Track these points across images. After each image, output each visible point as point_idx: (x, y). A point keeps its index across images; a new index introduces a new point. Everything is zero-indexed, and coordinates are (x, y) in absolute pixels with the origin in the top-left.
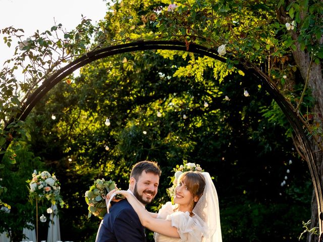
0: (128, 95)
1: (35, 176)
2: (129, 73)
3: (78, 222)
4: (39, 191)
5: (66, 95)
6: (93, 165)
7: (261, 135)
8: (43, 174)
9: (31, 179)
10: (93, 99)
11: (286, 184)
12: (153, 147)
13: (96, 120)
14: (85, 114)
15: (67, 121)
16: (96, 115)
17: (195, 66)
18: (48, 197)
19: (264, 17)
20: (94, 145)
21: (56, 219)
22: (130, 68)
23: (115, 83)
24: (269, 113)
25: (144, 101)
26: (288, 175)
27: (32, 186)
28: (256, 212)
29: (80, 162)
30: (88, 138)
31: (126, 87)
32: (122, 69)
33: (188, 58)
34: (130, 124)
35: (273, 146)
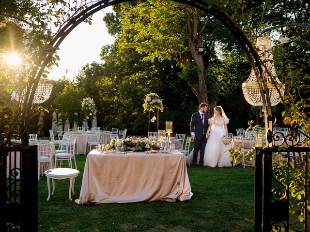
0: (123, 71)
1: (84, 100)
2: (123, 63)
3: (104, 118)
4: (86, 106)
5: (99, 71)
6: (110, 97)
7: (174, 85)
8: (88, 99)
9: (83, 101)
10: (110, 72)
11: (184, 105)
12: (132, 90)
13: (111, 81)
14: (107, 78)
15: (100, 81)
16: (111, 79)
17: (151, 57)
18: (90, 108)
19: (179, 36)
20: (110, 90)
21: (95, 118)
22: (124, 60)
23: (118, 67)
24: (181, 75)
25: (128, 74)
26: (185, 101)
27: (83, 104)
28: (172, 115)
29: (105, 96)
30: (107, 88)
31: (122, 68)
32: (121, 61)
33: (148, 53)
34: (123, 82)
35: (179, 90)
